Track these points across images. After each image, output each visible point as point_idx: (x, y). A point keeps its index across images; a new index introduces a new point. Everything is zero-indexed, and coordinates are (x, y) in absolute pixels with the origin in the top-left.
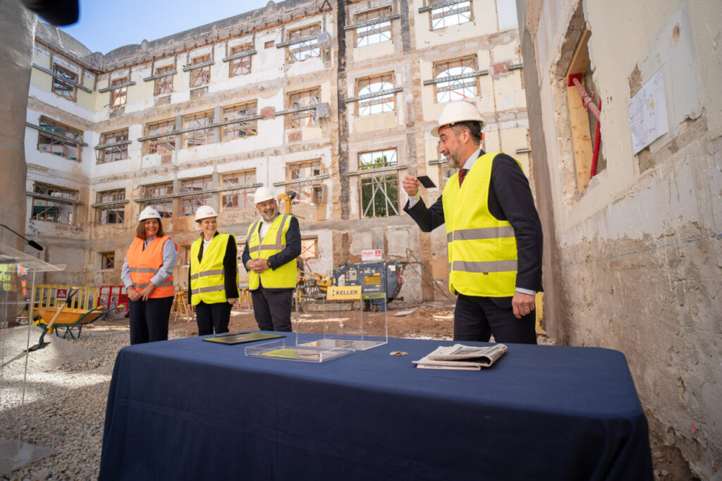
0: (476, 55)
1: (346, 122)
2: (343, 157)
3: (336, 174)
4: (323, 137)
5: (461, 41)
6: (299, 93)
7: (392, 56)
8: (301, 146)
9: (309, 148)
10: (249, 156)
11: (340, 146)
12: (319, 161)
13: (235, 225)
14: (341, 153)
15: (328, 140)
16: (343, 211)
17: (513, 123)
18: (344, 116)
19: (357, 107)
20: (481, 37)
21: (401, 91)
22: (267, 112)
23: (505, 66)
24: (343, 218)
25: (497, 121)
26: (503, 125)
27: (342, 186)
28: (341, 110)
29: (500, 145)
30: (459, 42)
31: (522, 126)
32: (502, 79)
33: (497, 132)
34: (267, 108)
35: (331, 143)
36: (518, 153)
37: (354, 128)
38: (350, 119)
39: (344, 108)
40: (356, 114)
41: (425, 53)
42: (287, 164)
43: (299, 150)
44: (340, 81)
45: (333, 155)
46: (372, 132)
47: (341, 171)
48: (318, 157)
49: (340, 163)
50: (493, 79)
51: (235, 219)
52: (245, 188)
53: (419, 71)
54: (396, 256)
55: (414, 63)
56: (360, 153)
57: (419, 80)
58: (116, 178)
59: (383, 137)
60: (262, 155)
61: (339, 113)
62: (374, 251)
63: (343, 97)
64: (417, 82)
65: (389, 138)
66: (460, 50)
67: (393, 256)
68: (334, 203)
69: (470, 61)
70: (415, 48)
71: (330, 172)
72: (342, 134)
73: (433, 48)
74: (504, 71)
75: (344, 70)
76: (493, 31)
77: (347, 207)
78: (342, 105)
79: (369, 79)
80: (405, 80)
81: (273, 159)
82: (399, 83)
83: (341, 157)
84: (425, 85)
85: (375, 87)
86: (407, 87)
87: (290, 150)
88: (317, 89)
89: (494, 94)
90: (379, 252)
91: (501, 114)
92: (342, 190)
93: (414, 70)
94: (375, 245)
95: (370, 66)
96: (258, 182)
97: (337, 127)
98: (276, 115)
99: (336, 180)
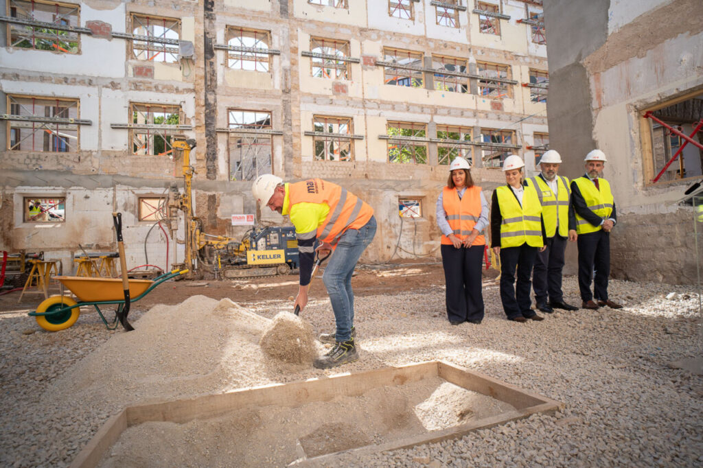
0: (349, 42)
1: (214, 71)
2: (210, 111)
3: (200, 127)
4: (183, 81)
5: (336, 24)
6: (148, 18)
7: (268, 14)
8: (153, 85)
9: (165, 90)
10: (66, 80)
11: (206, 96)
12: (178, 108)
13: (40, 171)
14: (207, 105)
15: (191, 86)
16: (209, 170)
17: (378, 112)
18: (212, 64)
19: (227, 57)
20: (354, 27)
21: (279, 54)
22: (99, 28)
23: (372, 60)
24: (208, 177)
25: (364, 107)
26: (369, 112)
27: (208, 141)
28: (208, 56)
29: (366, 129)
30: (334, 24)
31: (384, 116)
32: (369, 71)
33: (364, 117)
34: (97, 22)
35: (194, 90)
36: (380, 139)
37: (224, 79)
38: (220, 70)
39: (213, 55)
40: (226, 65)
41: (303, 24)
42: (131, 102)
43: (149, 89)
44: (207, 21)
45: (197, 105)
46: (245, 89)
47: (207, 125)
48: (178, 103)
49: (206, 115)
50: (363, 69)
51: (40, 162)
53: (297, 40)
54: (269, 222)
55: (292, 30)
56: (230, 109)
57: (297, 49)
59: (257, 97)
60: (90, 83)
61: (206, 58)
62: (245, 216)
63: (211, 42)
64: (294, 50)
65: (264, 100)
66: (335, 33)
67: (266, 221)
68: (198, 160)
69: (343, 46)
70: (293, 14)
71: (193, 123)
72: (209, 83)
73: (311, 21)
74: (371, 65)
75: (212, 10)
76: (364, 26)
77: (214, 166)
78: (209, 51)
79: (241, 30)
80: (282, 44)
81: (108, 92)
82: (276, 45)
83: (206, 109)
84: (303, 55)
85: (249, 42)
86: (284, 52)
87: (136, 87)
88: (175, 21)
89: (363, 82)
90: (252, 217)
91: (367, 102)
92: (208, 146)
93: (292, 37)
94: (247, 210)
95: (244, 16)
96: (82, 118)
97: (203, 73)
98: (114, 37)
99: (201, 134)
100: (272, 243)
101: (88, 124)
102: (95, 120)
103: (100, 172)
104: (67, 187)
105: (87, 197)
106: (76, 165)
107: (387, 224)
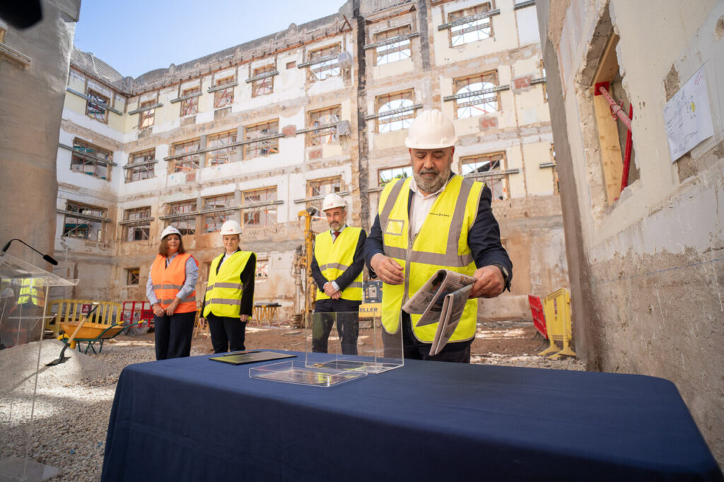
0: (497, 71)
1: (366, 140)
2: (363, 174)
3: (356, 190)
4: (344, 154)
5: (481, 57)
6: (320, 111)
7: (412, 73)
8: (321, 164)
9: (330, 166)
10: (270, 174)
11: (360, 163)
12: (339, 178)
13: (256, 242)
14: (361, 170)
15: (348, 157)
17: (536, 138)
18: (364, 134)
19: (377, 124)
20: (502, 52)
21: (421, 108)
22: (289, 130)
23: (526, 81)
25: (519, 136)
26: (526, 140)
27: (362, 202)
28: (361, 128)
29: (523, 160)
30: (479, 58)
31: (546, 140)
32: (524, 94)
33: (519, 147)
34: (288, 126)
35: (351, 160)
36: (541, 168)
37: (374, 144)
38: (370, 136)
39: (364, 125)
40: (376, 131)
41: (445, 70)
42: (308, 181)
43: (319, 167)
44: (360, 99)
45: (353, 172)
46: (393, 149)
47: (361, 188)
48: (338, 174)
49: (360, 179)
50: (515, 93)
51: (256, 235)
52: (266, 205)
53: (439, 88)
55: (434, 80)
56: (380, 170)
57: (440, 96)
58: (142, 196)
59: (403, 153)
60: (283, 172)
61: (359, 130)
63: (363, 115)
64: (437, 99)
66: (480, 66)
68: (354, 220)
69: (490, 77)
70: (435, 65)
71: (350, 189)
72: (362, 151)
73: (453, 65)
74: (525, 86)
75: (364, 88)
76: (515, 46)
77: (368, 224)
78: (362, 123)
79: (389, 96)
80: (424, 96)
81: (294, 176)
82: (419, 98)
83: (361, 174)
84: (445, 101)
85: (395, 104)
86: (426, 104)
87: (311, 167)
88: (337, 108)
89: (516, 109)
91: (522, 129)
92: (362, 207)
93: (434, 86)
95: (390, 84)
96: (279, 199)
97: (357, 144)
98: (297, 134)
99: (356, 197)
100: (370, 296)
101: (281, 203)
102: (285, 200)
103: (288, 239)
104: (269, 252)
105: (280, 259)
106: (275, 235)
107: (557, 271)
